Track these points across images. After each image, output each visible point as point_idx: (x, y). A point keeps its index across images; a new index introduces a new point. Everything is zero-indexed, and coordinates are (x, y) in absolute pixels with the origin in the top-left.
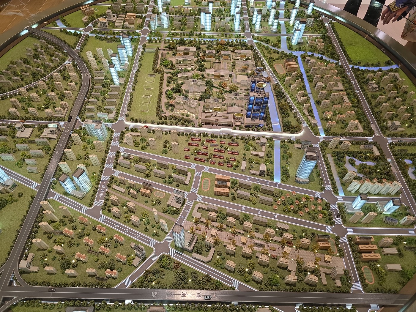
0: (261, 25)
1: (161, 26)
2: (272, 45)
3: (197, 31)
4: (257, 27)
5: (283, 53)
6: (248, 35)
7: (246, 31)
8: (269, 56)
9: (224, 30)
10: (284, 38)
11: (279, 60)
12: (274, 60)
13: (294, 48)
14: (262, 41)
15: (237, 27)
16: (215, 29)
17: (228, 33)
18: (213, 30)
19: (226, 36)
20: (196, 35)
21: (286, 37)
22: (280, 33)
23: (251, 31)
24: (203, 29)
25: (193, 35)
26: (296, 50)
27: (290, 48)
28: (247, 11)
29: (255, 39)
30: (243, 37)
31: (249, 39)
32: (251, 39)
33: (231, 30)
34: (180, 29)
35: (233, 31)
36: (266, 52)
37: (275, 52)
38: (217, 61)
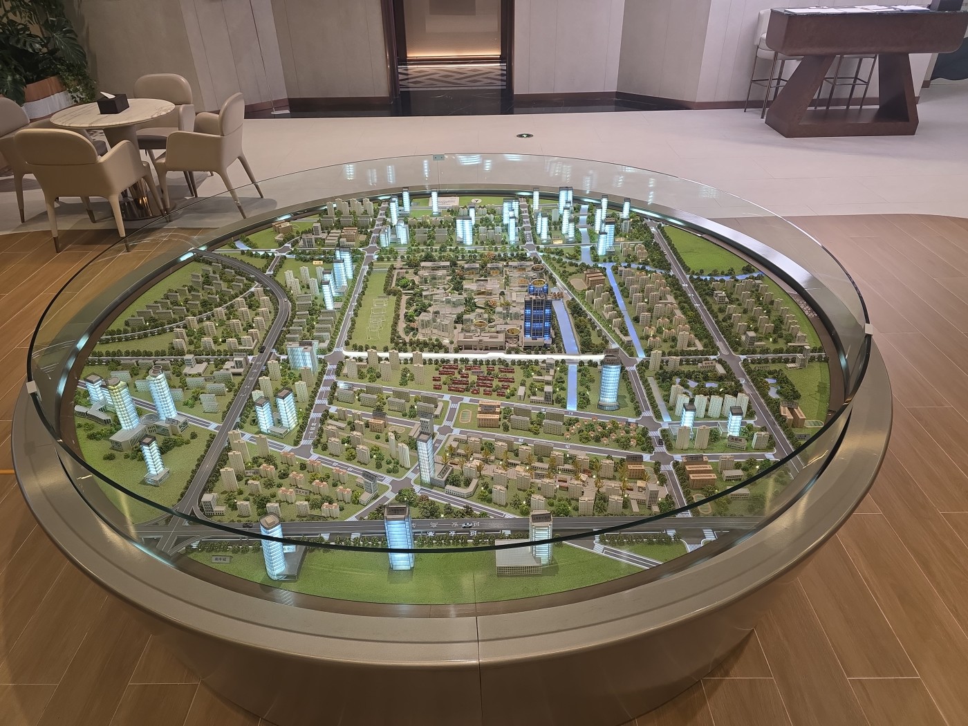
0: (549, 234)
1: (396, 242)
2: (567, 257)
3: (451, 245)
4: (544, 236)
5: (583, 264)
6: (530, 247)
7: (527, 243)
8: (562, 269)
9: (493, 243)
10: (586, 248)
11: (578, 274)
12: (570, 275)
13: (601, 259)
14: (552, 253)
15: (512, 237)
16: (479, 242)
17: (500, 247)
18: (477, 243)
19: (496, 249)
20: (451, 250)
21: (589, 247)
22: (580, 242)
23: (535, 242)
24: (461, 243)
25: (445, 251)
26: (605, 261)
27: (596, 259)
28: (528, 220)
29: (542, 252)
30: (523, 250)
31: (531, 252)
32: (535, 251)
33: (504, 243)
34: (425, 244)
35: (507, 243)
36: (557, 266)
37: (571, 264)
38: (483, 278)
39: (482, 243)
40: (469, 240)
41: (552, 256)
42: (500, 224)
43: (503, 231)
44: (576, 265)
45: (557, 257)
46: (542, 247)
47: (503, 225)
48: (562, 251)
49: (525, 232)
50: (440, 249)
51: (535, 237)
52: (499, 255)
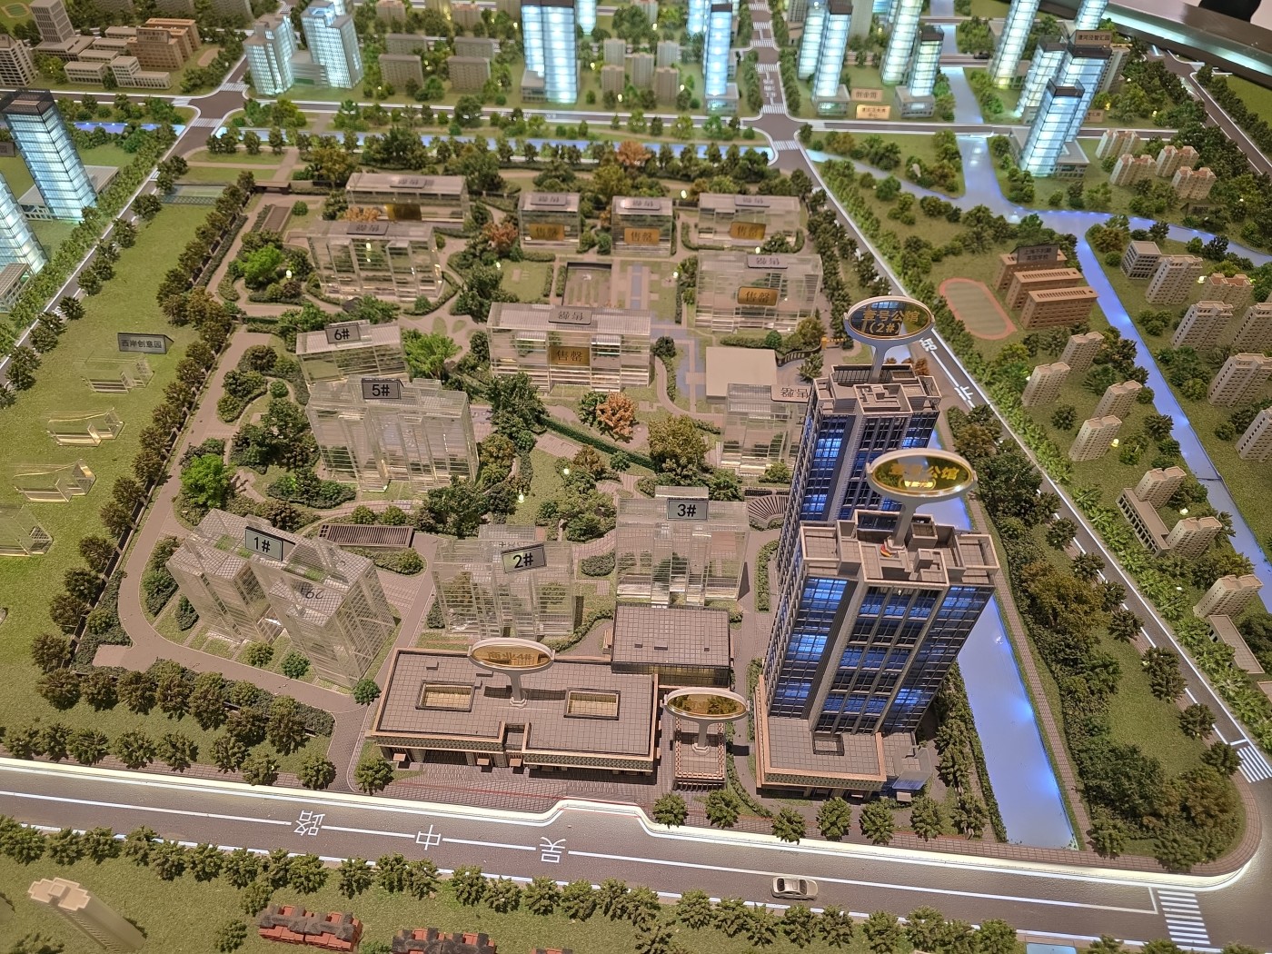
0: (845, 80)
1: (311, 79)
3: (501, 103)
4: (827, 86)
5: (980, 216)
6: (778, 128)
7: (766, 109)
8: (904, 233)
9: (649, 102)
11: (966, 257)
12: (937, 259)
13: (1041, 193)
14: (857, 155)
15: (716, 83)
17: (669, 117)
18: (591, 100)
19: (657, 129)
20: (495, 120)
22: (949, 118)
23: (794, 107)
26: (1054, 203)
27: (1020, 190)
29: (818, 147)
30: (750, 136)
32: (794, 144)
33: (687, 103)
34: (412, 90)
35: (695, 106)
36: (881, 210)
37: (934, 210)
38: (592, 256)
39: (610, 101)
40: (564, 87)
41: (860, 168)
42: (678, 34)
43: (685, 61)
44: (954, 216)
45: (879, 176)
46: (818, 126)
47: (685, 39)
48: (892, 150)
49: (760, 68)
50: (458, 117)
51: (796, 88)
52: (666, 156)
